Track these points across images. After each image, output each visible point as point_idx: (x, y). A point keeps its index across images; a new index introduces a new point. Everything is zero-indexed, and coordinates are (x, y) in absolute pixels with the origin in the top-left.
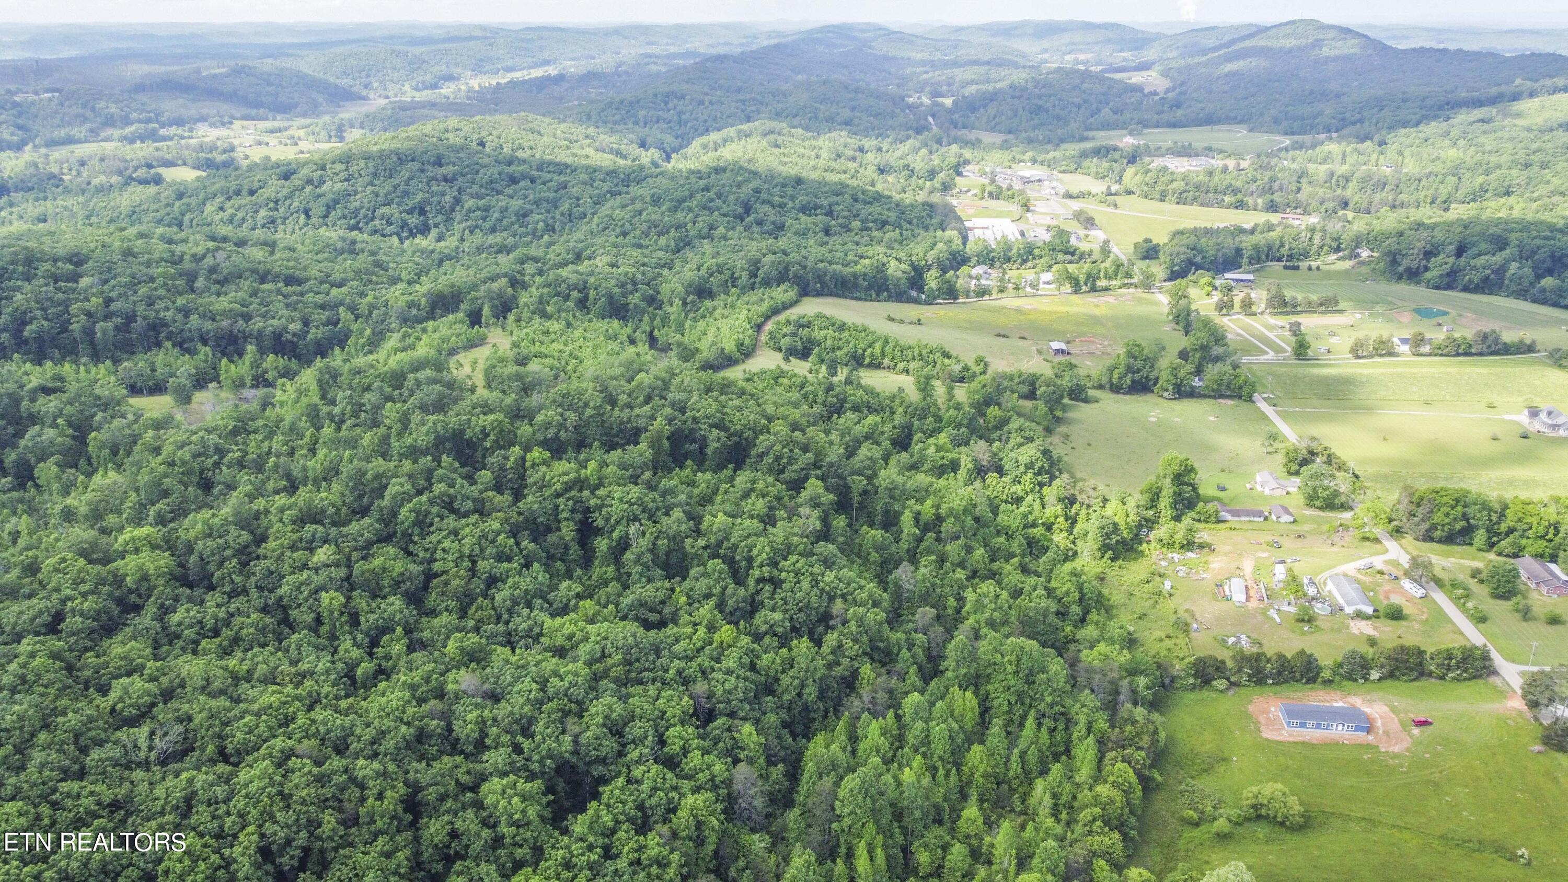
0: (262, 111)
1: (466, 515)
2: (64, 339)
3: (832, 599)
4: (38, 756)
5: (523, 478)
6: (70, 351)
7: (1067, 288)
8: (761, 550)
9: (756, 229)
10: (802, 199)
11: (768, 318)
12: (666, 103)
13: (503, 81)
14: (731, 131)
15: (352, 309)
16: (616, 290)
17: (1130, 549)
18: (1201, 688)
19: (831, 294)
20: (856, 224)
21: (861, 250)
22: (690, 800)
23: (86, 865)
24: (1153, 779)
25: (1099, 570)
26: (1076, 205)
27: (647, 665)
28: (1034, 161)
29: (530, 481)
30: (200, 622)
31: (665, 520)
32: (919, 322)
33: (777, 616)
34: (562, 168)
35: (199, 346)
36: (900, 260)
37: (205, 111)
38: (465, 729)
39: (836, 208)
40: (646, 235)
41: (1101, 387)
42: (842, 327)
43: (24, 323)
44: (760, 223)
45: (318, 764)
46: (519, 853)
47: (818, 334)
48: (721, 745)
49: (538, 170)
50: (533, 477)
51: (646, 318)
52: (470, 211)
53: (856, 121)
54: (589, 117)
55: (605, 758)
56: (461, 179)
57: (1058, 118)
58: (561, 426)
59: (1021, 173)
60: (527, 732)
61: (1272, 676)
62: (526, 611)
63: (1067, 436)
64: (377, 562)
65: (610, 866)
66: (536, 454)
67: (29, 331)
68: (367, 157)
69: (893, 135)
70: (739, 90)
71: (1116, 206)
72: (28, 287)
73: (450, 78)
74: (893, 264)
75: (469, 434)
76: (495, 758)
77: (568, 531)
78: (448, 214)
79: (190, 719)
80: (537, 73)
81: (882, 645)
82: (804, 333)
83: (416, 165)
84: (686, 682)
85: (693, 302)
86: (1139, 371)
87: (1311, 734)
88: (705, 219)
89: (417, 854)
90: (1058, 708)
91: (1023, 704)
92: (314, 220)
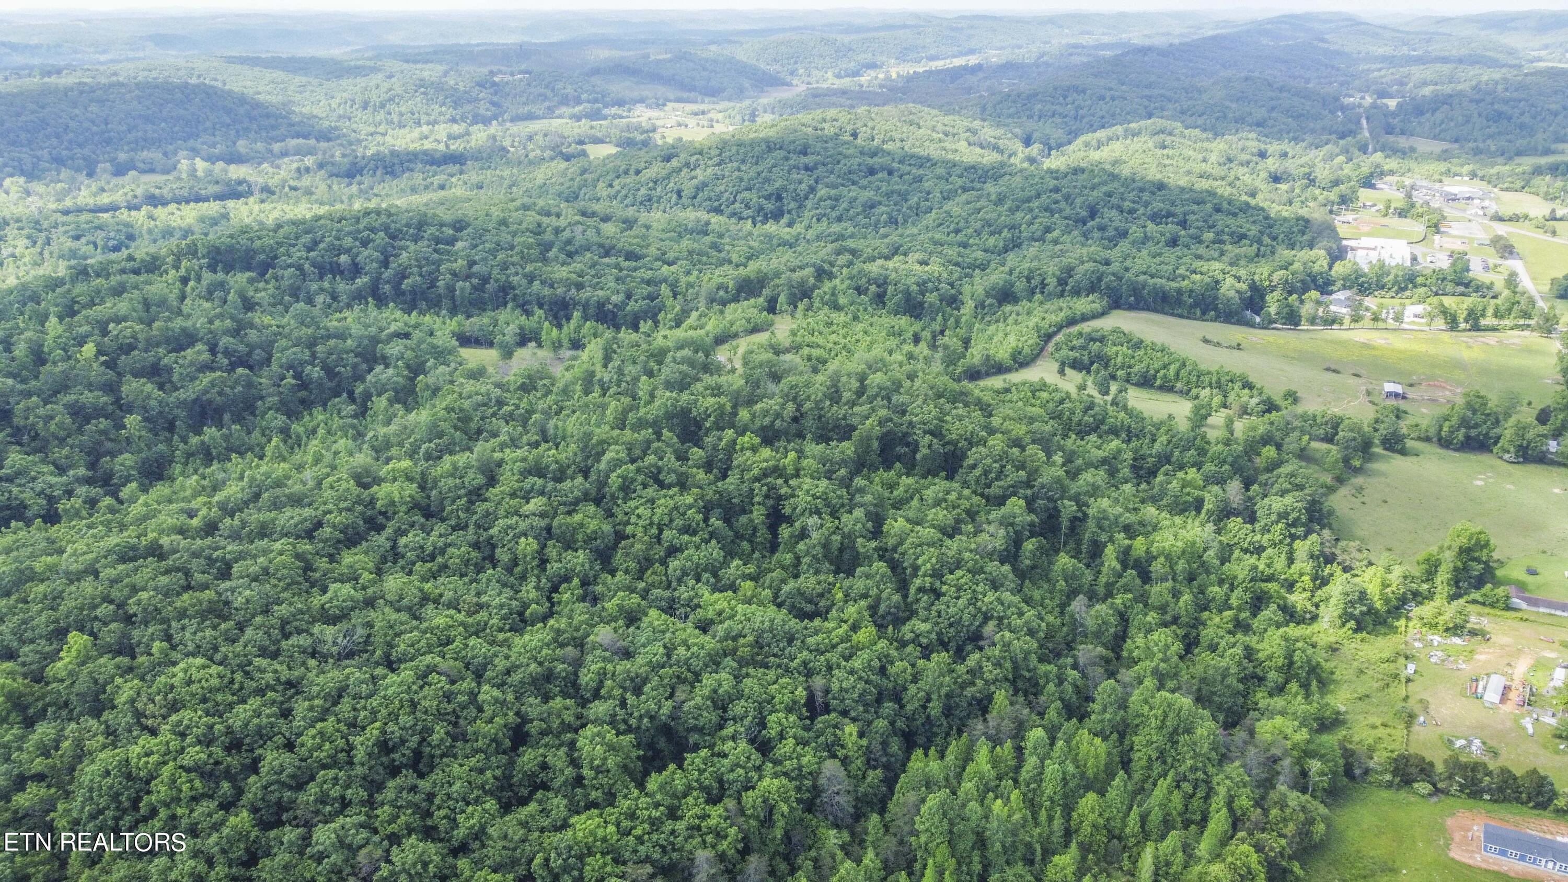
0: (692, 95)
1: (669, 487)
2: (432, 294)
3: (987, 618)
4: (249, 632)
5: (730, 459)
6: (434, 305)
7: (1440, 323)
8: (928, 560)
9: (1096, 234)
10: (1157, 205)
11: (1060, 328)
12: (1065, 97)
13: (921, 70)
14: (1119, 129)
15: (674, 286)
16: (914, 287)
17: (1384, 623)
18: (1399, 787)
19: (1148, 309)
20: (1209, 236)
21: (1198, 264)
22: (766, 782)
23: (246, 725)
24: (1292, 872)
25: (1333, 639)
26: (1501, 229)
27: (776, 650)
28: (1473, 175)
29: (735, 463)
30: (422, 547)
31: (845, 518)
32: (1238, 347)
33: (924, 627)
34: (924, 162)
35: (536, 309)
36: (1239, 279)
37: (645, 93)
38: (586, 678)
39: (1191, 218)
40: (978, 233)
41: (1427, 439)
42: (1138, 345)
43: (404, 277)
44: (1102, 228)
45: (453, 682)
46: (594, 795)
47: (1110, 350)
48: (822, 739)
49: (900, 162)
50: (738, 460)
51: (939, 318)
52: (821, 200)
53: (1270, 123)
54: (984, 109)
55: (703, 728)
56: (821, 168)
57: (1522, 126)
58: (778, 415)
59: (1447, 189)
60: (638, 691)
61: (1489, 791)
62: (692, 582)
63: (1360, 489)
64: (577, 517)
65: (669, 826)
66: (746, 439)
67: (406, 284)
68: (740, 145)
69: (1309, 138)
70: (1150, 86)
71: (1554, 233)
72: (412, 247)
73: (873, 66)
74: (1229, 281)
75: (694, 413)
76: (599, 708)
77: (758, 515)
78: (801, 201)
79: (372, 627)
80: (958, 62)
81: (1027, 675)
82: (1095, 347)
83: (782, 153)
84: (809, 674)
85: (990, 305)
86: (1476, 426)
87: (1511, 864)
88: (1044, 219)
89: (508, 777)
90: (1200, 775)
91: (1164, 762)
92: (684, 200)
